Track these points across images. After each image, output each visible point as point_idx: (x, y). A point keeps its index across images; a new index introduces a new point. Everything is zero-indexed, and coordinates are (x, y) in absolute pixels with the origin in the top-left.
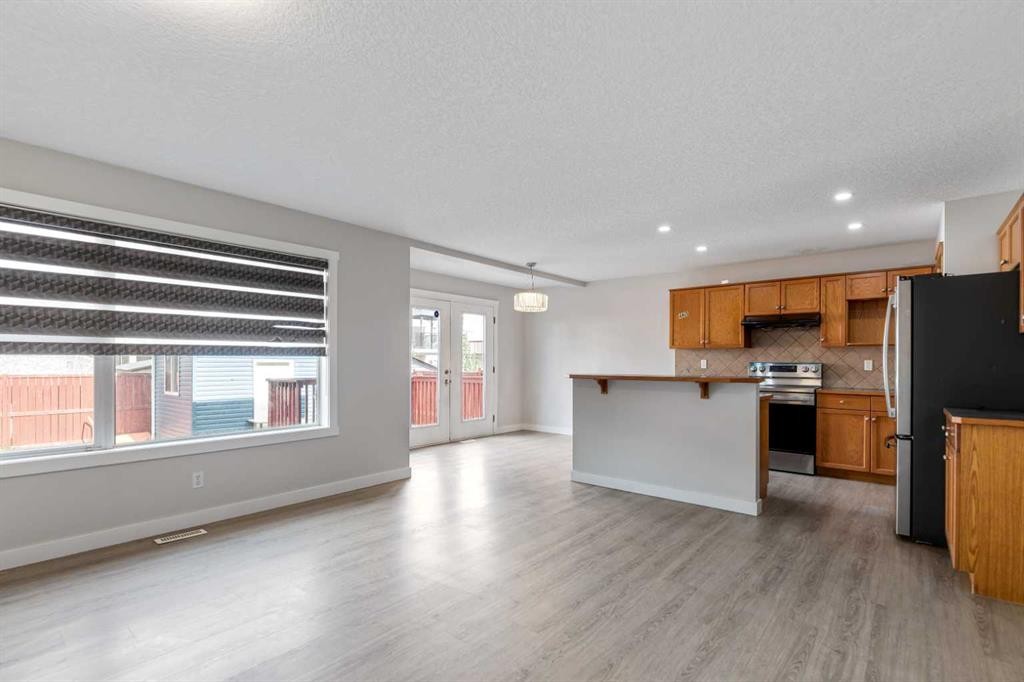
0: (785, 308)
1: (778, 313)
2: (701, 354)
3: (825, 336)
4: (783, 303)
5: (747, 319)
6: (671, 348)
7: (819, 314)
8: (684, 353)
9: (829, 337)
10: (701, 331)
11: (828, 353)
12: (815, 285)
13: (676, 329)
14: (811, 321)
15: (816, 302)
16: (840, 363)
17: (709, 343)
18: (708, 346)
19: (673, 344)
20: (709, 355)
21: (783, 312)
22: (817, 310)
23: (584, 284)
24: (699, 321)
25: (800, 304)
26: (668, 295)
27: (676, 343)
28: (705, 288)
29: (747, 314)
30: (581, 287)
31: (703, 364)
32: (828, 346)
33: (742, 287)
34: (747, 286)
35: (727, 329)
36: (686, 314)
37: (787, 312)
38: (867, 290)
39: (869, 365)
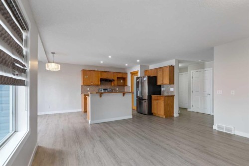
1: (107, 78)
8: (83, 86)
10: (91, 81)
24: (90, 78)
25: (110, 77)
27: (85, 84)
29: (101, 78)
31: (88, 89)
36: (87, 76)
38: (120, 76)
39: (117, 89)
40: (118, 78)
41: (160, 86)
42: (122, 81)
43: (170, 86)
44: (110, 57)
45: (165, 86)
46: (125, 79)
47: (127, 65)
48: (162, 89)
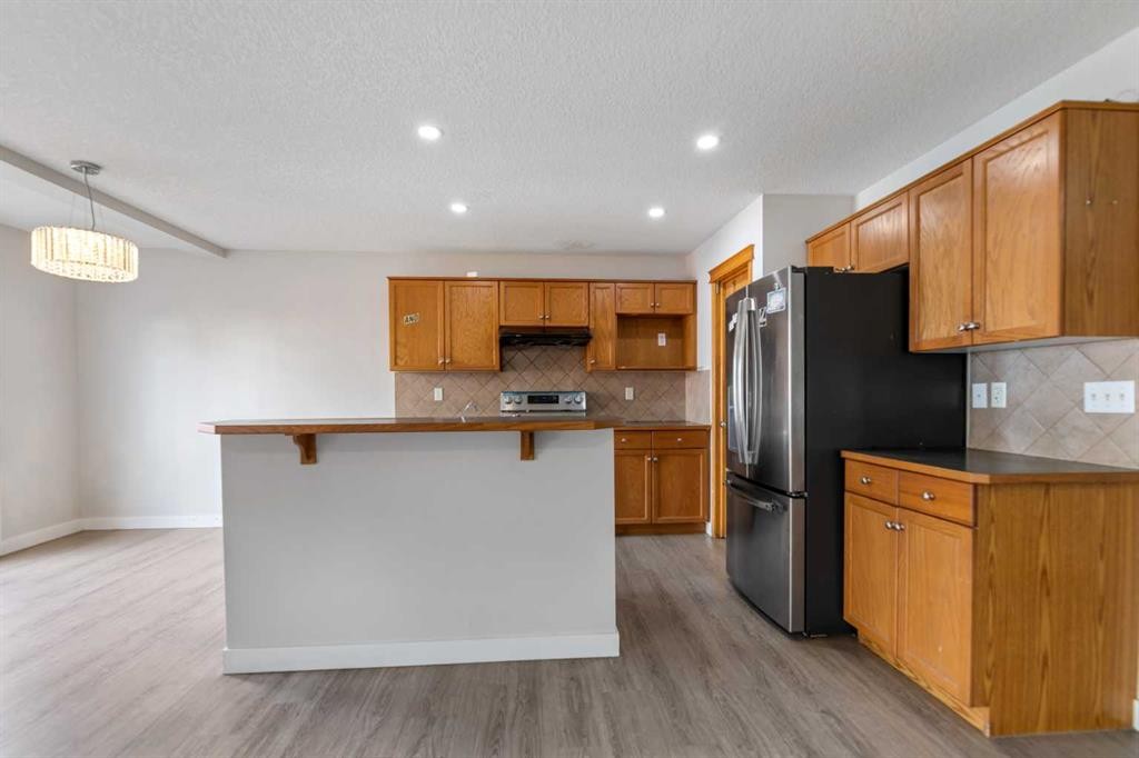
0: (550, 319)
1: (541, 324)
2: (434, 379)
3: (595, 358)
4: (547, 311)
5: (504, 330)
6: (392, 370)
7: (588, 328)
8: (408, 378)
9: (599, 359)
10: (440, 344)
11: (590, 380)
12: (584, 292)
13: (402, 340)
14: (578, 338)
15: (584, 314)
16: (602, 391)
17: (451, 362)
18: (450, 369)
19: (396, 364)
20: (447, 381)
21: (548, 324)
22: (586, 324)
23: (224, 252)
24: (436, 330)
25: (567, 315)
26: (385, 286)
27: (400, 363)
28: (444, 280)
29: (503, 323)
30: (220, 258)
31: (438, 394)
32: (596, 371)
33: (496, 283)
34: (502, 283)
35: (476, 342)
36: (416, 317)
37: (552, 324)
38: (637, 304)
39: (629, 394)
40: (623, 319)
41: (952, 366)
42: (662, 341)
43: (1073, 357)
44: (429, 133)
45: (1011, 359)
46: (679, 324)
47: (656, 213)
48: (978, 396)
